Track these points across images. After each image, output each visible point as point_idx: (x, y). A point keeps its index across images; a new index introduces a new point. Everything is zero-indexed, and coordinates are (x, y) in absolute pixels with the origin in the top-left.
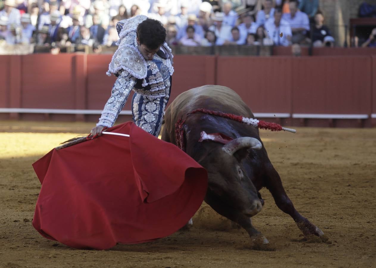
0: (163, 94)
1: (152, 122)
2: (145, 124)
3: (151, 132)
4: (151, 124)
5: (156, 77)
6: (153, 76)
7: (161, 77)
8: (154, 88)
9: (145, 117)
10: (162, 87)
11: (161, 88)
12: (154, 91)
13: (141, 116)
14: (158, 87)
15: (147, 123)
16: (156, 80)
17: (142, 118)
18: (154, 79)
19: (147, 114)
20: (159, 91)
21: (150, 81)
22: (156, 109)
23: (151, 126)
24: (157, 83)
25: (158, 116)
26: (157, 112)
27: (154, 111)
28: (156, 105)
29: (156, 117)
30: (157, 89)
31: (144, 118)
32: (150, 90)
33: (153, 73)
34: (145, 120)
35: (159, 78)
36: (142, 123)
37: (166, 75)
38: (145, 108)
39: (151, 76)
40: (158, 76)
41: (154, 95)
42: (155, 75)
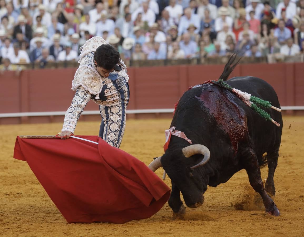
0: (118, 103)
1: (118, 121)
2: (112, 123)
3: (118, 129)
4: (117, 123)
5: (111, 90)
6: (108, 89)
7: (115, 90)
8: (110, 99)
9: (112, 117)
10: (116, 97)
11: (115, 99)
12: (110, 101)
13: (108, 118)
14: (113, 98)
15: (113, 123)
16: (110, 92)
17: (109, 119)
18: (108, 92)
19: (112, 115)
20: (114, 100)
21: (106, 93)
22: (120, 111)
23: (117, 125)
24: (112, 95)
25: (121, 116)
26: (121, 113)
27: (118, 112)
28: (119, 107)
29: (120, 117)
30: (112, 99)
31: (111, 119)
32: (107, 100)
33: (107, 87)
34: (112, 121)
35: (113, 91)
36: (110, 123)
37: (122, 82)
38: (111, 111)
39: (106, 90)
40: (112, 89)
41: (110, 104)
42: (109, 89)
